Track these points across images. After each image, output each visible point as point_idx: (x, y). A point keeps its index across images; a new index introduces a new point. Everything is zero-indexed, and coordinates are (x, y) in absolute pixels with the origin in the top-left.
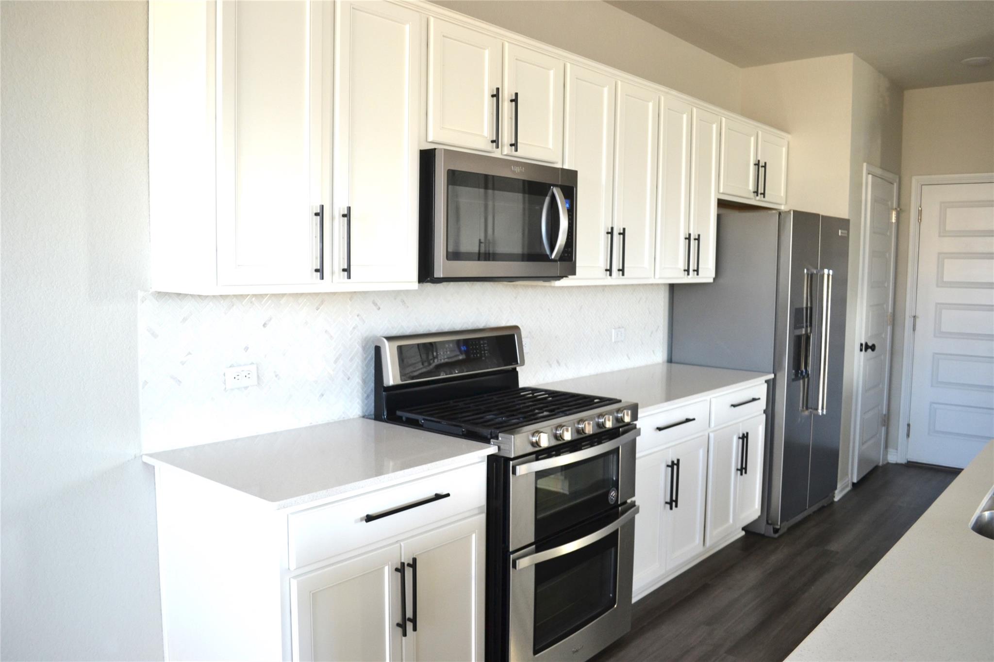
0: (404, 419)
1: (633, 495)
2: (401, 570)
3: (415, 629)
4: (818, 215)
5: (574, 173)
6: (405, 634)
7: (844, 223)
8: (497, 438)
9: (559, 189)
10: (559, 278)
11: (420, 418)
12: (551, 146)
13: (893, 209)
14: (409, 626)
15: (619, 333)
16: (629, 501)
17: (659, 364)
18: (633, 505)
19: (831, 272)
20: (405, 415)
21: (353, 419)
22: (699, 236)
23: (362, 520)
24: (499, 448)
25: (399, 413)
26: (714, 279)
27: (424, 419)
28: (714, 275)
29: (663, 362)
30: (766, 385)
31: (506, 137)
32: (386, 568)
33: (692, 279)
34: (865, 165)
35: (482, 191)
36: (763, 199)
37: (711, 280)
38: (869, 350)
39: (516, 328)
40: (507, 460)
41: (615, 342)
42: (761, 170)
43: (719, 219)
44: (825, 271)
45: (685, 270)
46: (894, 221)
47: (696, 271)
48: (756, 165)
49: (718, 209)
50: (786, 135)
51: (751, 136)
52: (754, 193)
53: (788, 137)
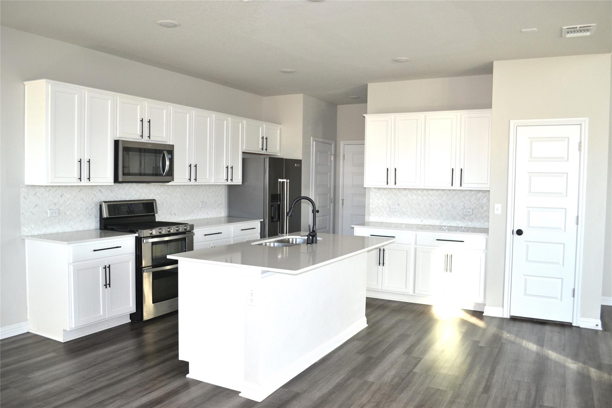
0: (110, 228)
2: (105, 268)
3: (110, 287)
4: (283, 158)
5: (173, 146)
6: (106, 288)
7: (299, 162)
8: (138, 231)
9: (166, 152)
10: (168, 182)
11: (115, 228)
12: (164, 136)
13: (332, 155)
14: (108, 286)
15: (203, 204)
17: (223, 217)
19: (288, 180)
20: (109, 227)
21: (92, 230)
22: (232, 166)
23: (92, 251)
24: (139, 234)
25: (108, 227)
26: (242, 183)
27: (116, 228)
28: (242, 181)
29: (225, 217)
30: (260, 224)
31: (146, 134)
32: (100, 267)
33: (230, 183)
34: (312, 137)
35: (139, 153)
36: (266, 152)
37: (241, 184)
39: (155, 200)
40: (141, 238)
41: (201, 207)
42: (265, 140)
43: (244, 160)
44: (285, 180)
45: (226, 180)
46: (332, 160)
47: (232, 180)
48: (262, 138)
49: (243, 156)
50: (280, 125)
51: (260, 127)
52: (262, 149)
53: (281, 126)
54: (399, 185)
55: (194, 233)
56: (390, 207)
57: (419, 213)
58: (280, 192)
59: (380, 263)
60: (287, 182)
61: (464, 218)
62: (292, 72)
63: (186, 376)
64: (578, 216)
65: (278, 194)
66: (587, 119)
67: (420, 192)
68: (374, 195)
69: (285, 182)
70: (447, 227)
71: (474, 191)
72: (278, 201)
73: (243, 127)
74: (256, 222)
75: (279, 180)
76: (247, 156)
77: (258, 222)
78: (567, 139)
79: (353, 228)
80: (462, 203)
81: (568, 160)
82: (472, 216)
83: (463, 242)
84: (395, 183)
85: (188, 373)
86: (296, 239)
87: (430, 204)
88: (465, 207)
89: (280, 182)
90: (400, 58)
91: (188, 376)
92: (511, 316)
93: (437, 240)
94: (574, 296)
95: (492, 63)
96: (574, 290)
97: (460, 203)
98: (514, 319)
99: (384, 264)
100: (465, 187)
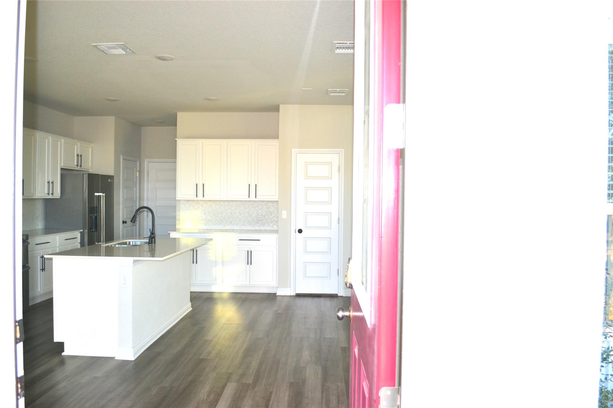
1: (28, 263)
4: (99, 175)
7: (111, 177)
13: (137, 171)
16: (27, 265)
17: (40, 229)
18: (28, 266)
19: (104, 194)
22: (53, 181)
26: (61, 197)
28: (60, 195)
29: (42, 229)
30: (80, 234)
33: (50, 197)
34: (121, 156)
36: (80, 168)
37: (59, 197)
38: (125, 223)
42: (80, 158)
43: (62, 175)
44: (101, 194)
45: (48, 194)
46: (138, 175)
47: (52, 194)
48: (77, 155)
49: (61, 171)
50: (91, 144)
51: (75, 145)
52: (77, 165)
53: (93, 144)
54: (207, 198)
55: (29, 242)
56: (198, 216)
57: (222, 220)
58: (96, 205)
59: (193, 262)
60: (103, 196)
61: (258, 223)
62: (115, 100)
63: (61, 354)
64: (339, 218)
65: (94, 207)
66: (343, 150)
67: (222, 203)
68: (184, 206)
69: (101, 195)
70: (244, 230)
71: (265, 202)
72: (95, 213)
73: (61, 145)
74: (76, 233)
75: (96, 194)
76: (64, 172)
77: (77, 233)
78: (331, 164)
79: (169, 234)
80: (256, 211)
81: (331, 179)
82: (263, 221)
83: (260, 240)
84: (203, 196)
85: (63, 351)
86: (133, 242)
87: (231, 213)
88: (258, 214)
89: (96, 195)
90: (211, 98)
91: (63, 354)
92: (297, 294)
93: (240, 240)
94: (338, 275)
95: (279, 106)
96: (338, 270)
97: (255, 211)
98: (299, 296)
99: (197, 262)
100: (259, 198)
